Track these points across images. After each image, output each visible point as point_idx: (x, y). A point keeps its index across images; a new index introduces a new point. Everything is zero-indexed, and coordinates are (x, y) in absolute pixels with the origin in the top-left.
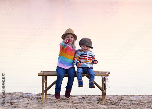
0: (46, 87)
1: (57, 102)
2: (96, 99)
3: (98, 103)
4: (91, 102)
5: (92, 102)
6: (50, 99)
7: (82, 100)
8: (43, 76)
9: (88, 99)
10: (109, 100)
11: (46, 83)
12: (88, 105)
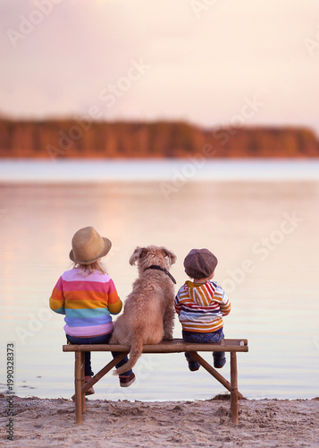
1: (115, 421)
2: (212, 412)
3: (222, 422)
4: (202, 421)
5: (207, 421)
7: (176, 415)
8: (77, 351)
10: (246, 413)
12: (197, 427)
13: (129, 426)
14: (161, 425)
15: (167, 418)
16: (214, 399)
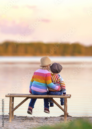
0: (13, 108)
1: (23, 121)
2: (58, 120)
4: (54, 122)
6: (16, 119)
7: (45, 120)
8: (10, 97)
9: (51, 119)
11: (13, 104)
13: (28, 123)
14: (39, 123)
15: (42, 121)
16: (61, 116)
